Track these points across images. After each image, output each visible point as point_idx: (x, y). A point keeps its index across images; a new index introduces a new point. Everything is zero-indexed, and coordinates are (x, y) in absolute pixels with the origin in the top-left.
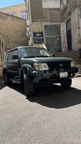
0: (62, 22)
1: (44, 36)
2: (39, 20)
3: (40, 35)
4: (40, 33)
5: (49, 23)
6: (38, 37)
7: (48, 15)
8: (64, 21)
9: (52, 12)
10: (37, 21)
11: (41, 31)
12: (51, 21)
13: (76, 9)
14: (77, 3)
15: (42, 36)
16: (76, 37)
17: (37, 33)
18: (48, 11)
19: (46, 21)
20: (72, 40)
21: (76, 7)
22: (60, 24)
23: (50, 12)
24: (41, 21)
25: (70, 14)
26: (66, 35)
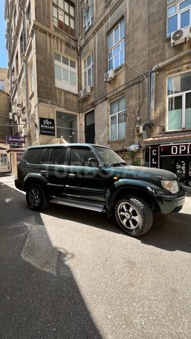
0: (79, 113)
1: (56, 127)
2: (49, 101)
3: (50, 123)
4: (50, 120)
5: (63, 110)
6: (46, 125)
7: (63, 99)
8: (82, 112)
9: (68, 96)
10: (46, 102)
11: (51, 118)
12: (65, 108)
13: (106, 102)
14: (108, 96)
15: (53, 125)
16: (102, 135)
17: (45, 119)
18: (63, 93)
19: (59, 106)
20: (95, 138)
21: (106, 99)
22: (77, 114)
23: (65, 95)
24: (52, 104)
25: (94, 105)
26: (84, 130)
